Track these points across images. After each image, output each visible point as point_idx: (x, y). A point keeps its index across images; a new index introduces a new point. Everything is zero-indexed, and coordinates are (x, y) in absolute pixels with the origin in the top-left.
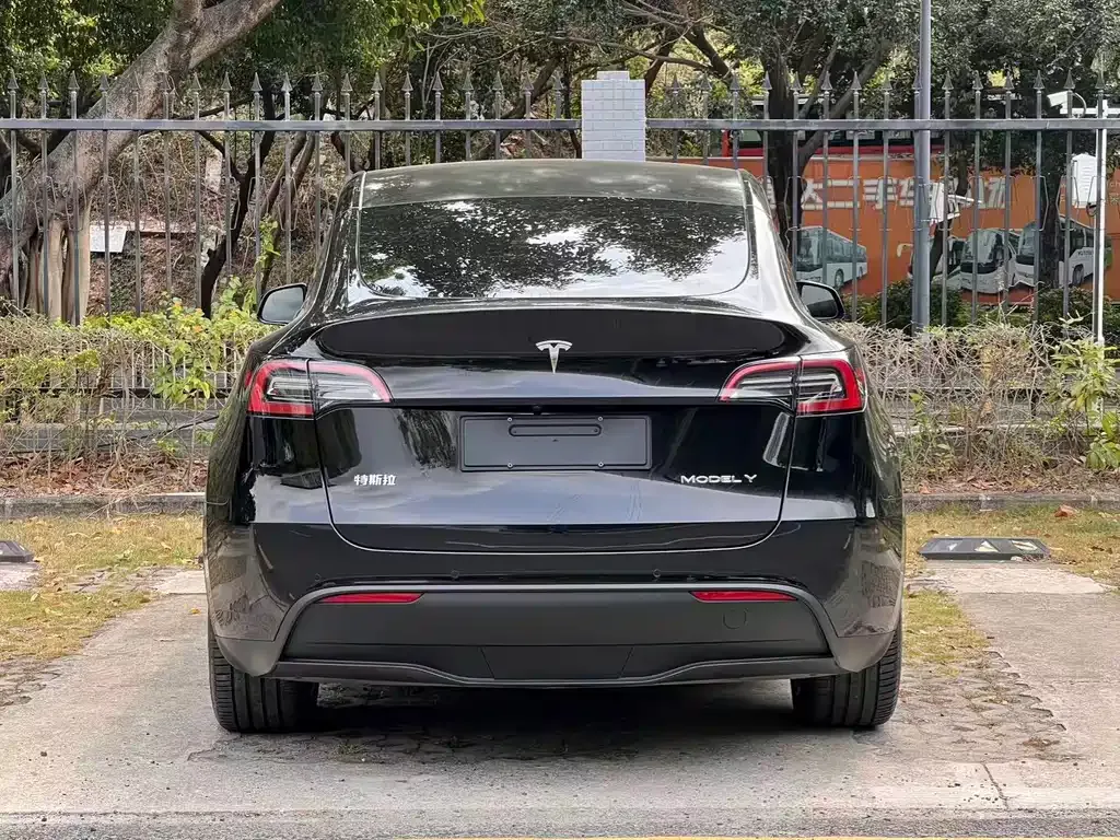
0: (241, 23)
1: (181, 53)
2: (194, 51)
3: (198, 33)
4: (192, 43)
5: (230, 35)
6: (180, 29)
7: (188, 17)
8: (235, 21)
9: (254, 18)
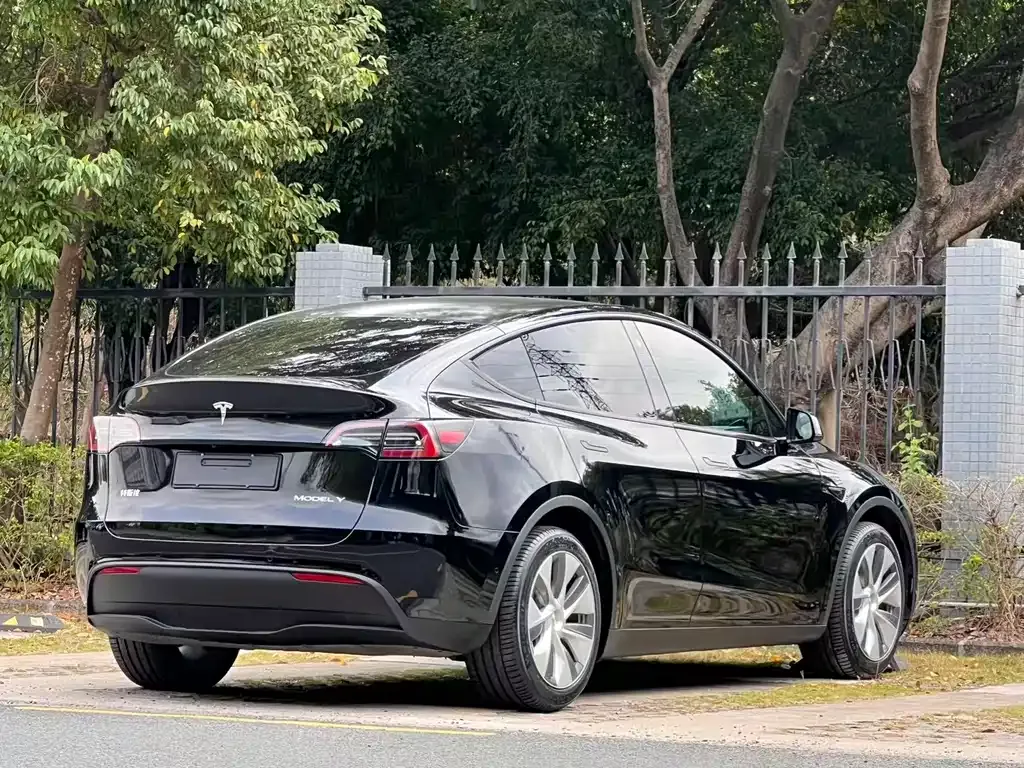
0: (995, 199)
1: (925, 231)
2: (941, 230)
3: (944, 211)
4: (937, 222)
5: (982, 213)
6: (925, 206)
7: (930, 194)
8: (988, 197)
9: (1009, 194)
